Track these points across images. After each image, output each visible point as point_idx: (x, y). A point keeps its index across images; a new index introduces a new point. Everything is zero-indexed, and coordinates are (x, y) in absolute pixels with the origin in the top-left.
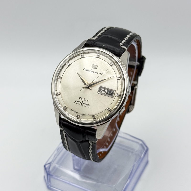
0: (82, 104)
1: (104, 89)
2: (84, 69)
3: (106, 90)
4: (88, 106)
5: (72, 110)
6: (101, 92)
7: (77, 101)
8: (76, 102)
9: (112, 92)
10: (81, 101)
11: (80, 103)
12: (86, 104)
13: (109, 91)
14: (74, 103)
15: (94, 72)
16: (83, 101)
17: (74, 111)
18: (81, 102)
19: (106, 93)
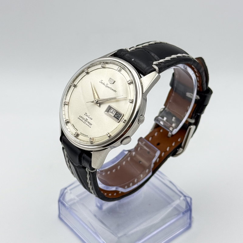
0: (85, 122)
1: (113, 110)
2: (101, 82)
3: (115, 112)
4: (90, 126)
5: (73, 125)
6: (109, 112)
7: (82, 117)
8: (80, 118)
9: (120, 116)
10: (85, 117)
11: (83, 120)
12: (89, 123)
13: (118, 114)
14: (78, 118)
15: (109, 87)
16: (87, 118)
17: (75, 127)
18: (85, 119)
19: (113, 115)
